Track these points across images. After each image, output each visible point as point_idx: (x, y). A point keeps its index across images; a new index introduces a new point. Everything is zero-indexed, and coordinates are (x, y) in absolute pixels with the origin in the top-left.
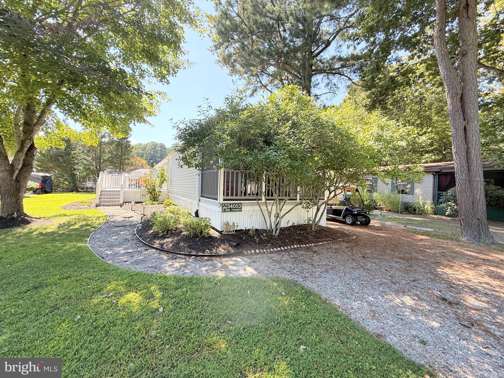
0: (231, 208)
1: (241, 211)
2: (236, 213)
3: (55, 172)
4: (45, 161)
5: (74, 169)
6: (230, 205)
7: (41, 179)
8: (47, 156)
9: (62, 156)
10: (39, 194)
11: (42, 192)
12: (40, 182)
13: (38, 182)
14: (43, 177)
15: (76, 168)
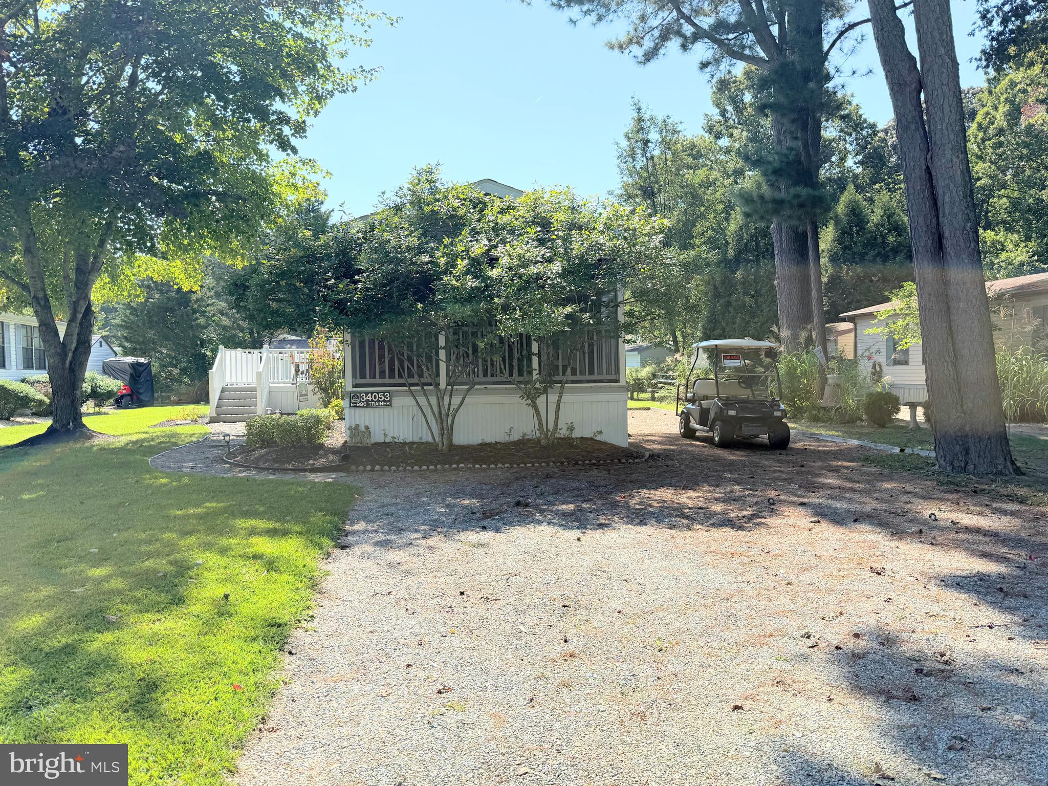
0: (367, 401)
1: (390, 406)
2: (381, 410)
3: (162, 353)
4: (138, 326)
5: (203, 344)
6: (367, 394)
7: (129, 370)
8: (142, 312)
9: (172, 310)
10: (126, 407)
11: (133, 404)
12: (127, 378)
13: (123, 379)
14: (134, 366)
15: (204, 337)
